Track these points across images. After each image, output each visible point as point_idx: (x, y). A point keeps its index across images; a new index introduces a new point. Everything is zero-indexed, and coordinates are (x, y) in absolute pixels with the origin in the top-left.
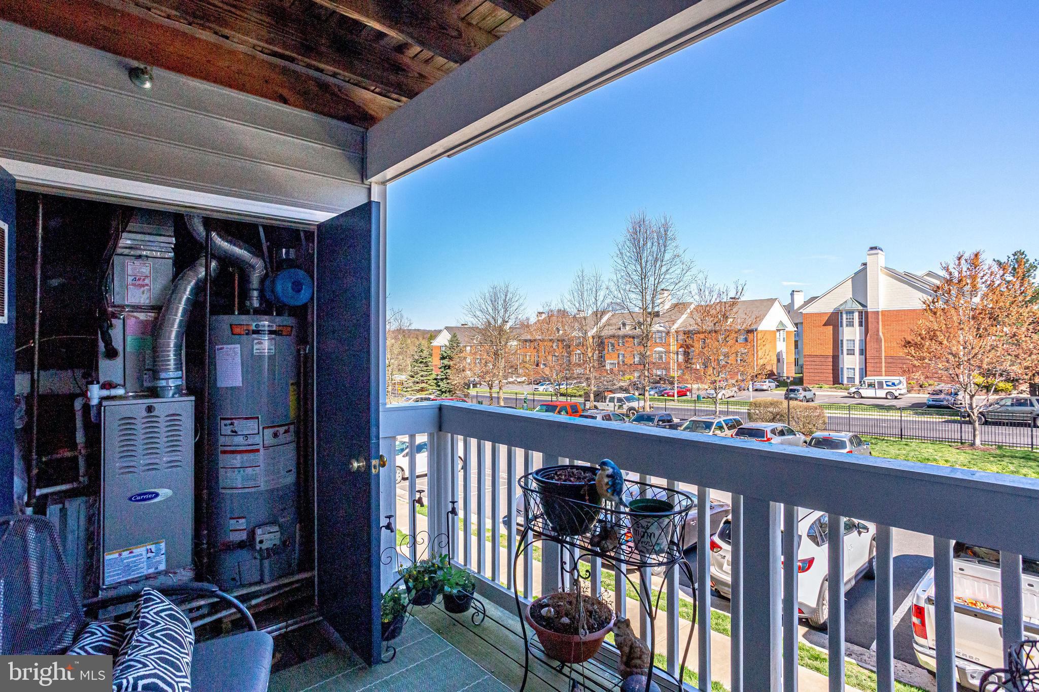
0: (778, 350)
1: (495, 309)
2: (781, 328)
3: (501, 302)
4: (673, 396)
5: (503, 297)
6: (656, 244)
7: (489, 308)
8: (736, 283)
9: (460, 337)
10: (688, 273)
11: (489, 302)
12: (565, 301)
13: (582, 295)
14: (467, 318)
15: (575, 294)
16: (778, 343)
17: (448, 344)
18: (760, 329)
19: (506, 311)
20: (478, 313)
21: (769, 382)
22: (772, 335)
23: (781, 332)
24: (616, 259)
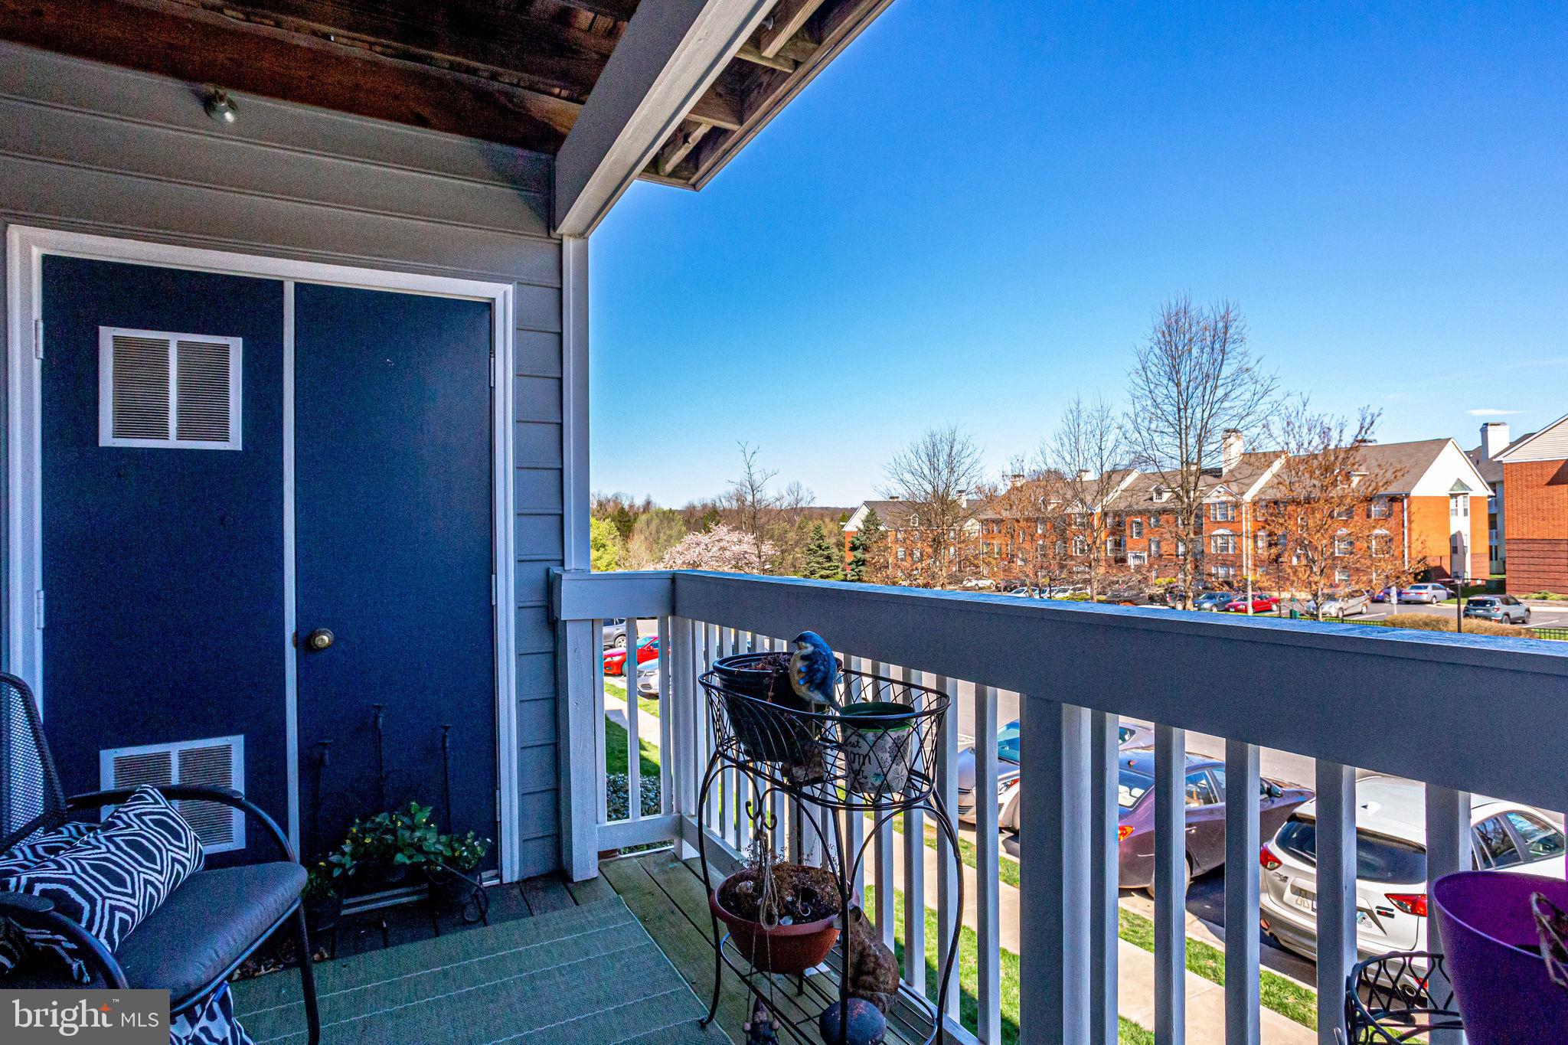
0: (1452, 532)
1: (934, 468)
2: (1460, 489)
3: (943, 457)
4: (1246, 611)
5: (947, 449)
6: (1207, 350)
7: (924, 466)
8: (1362, 411)
9: (879, 516)
10: (1266, 399)
11: (924, 458)
12: (1048, 451)
13: (1077, 441)
14: (890, 485)
15: (1066, 440)
16: (1453, 519)
17: (862, 527)
18: (1414, 493)
19: (952, 471)
20: (908, 477)
21: (1434, 588)
22: (1440, 506)
23: (1460, 498)
24: (1133, 376)
